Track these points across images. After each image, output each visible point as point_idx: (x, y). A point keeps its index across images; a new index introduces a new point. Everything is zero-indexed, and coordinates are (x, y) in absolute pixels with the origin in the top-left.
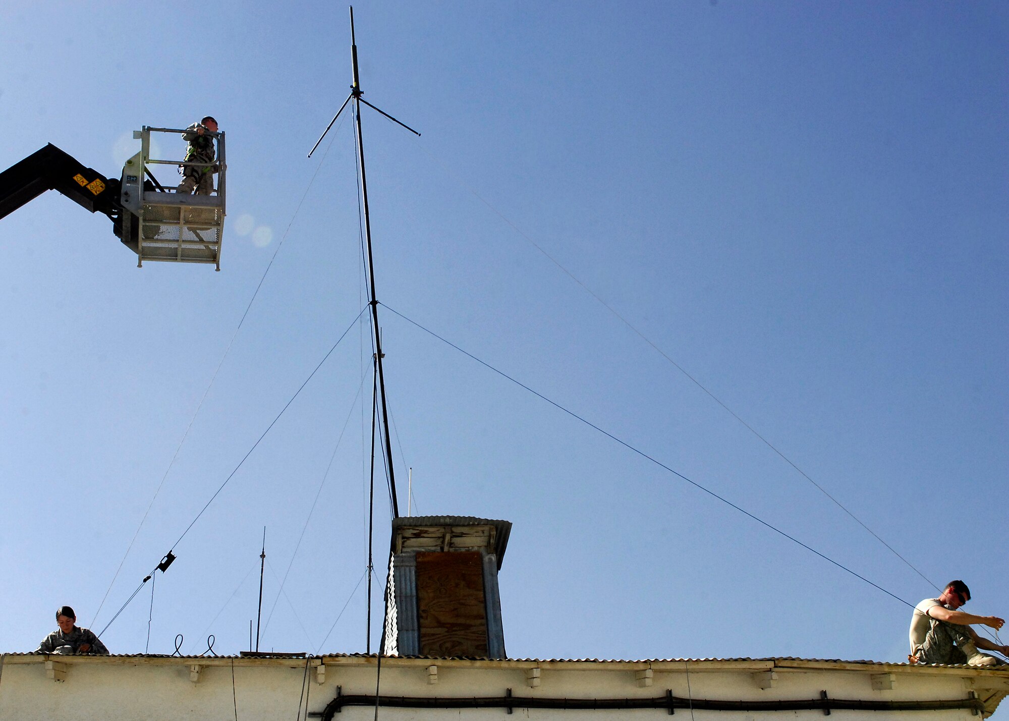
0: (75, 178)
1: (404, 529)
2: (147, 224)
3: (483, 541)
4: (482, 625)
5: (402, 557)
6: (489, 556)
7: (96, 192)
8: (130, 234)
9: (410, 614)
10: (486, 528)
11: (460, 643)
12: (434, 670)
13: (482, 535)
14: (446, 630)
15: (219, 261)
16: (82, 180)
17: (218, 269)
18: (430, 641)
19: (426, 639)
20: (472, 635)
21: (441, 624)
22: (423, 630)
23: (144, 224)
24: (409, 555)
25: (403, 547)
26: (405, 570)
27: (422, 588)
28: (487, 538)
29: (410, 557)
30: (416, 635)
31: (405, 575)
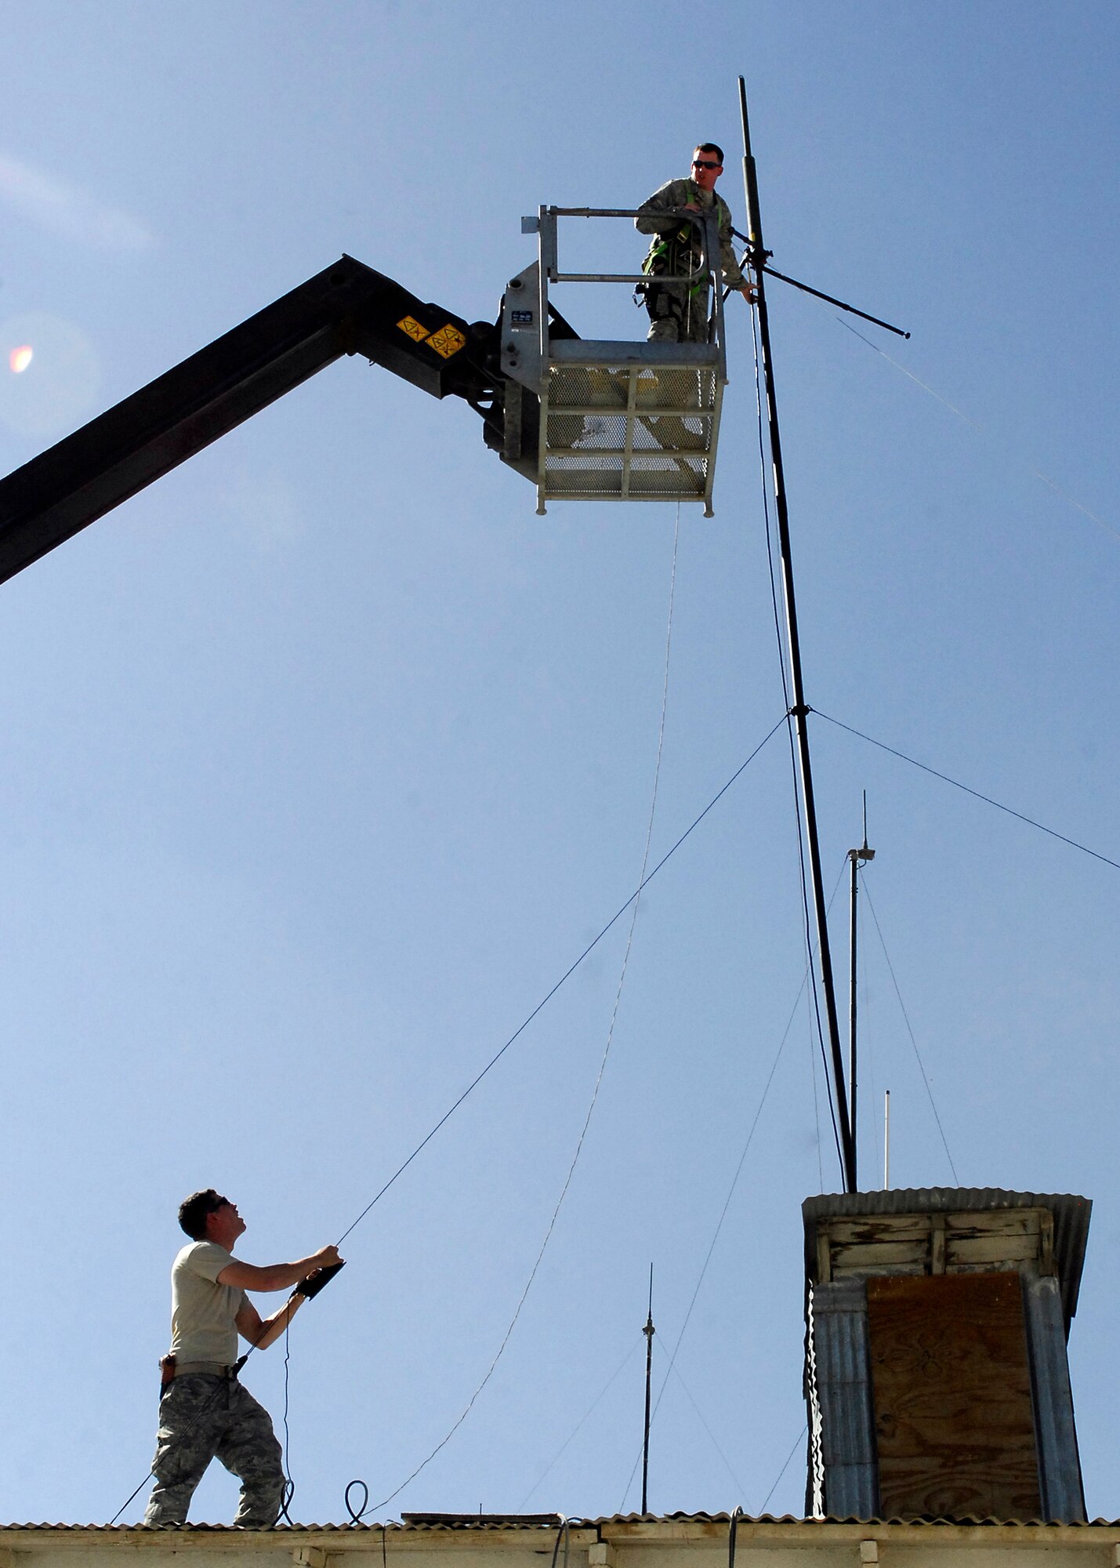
0: (401, 325)
1: (832, 1224)
2: (559, 413)
3: (1025, 1247)
4: (1026, 1447)
5: (833, 1290)
6: (1044, 1281)
7: (446, 352)
8: (520, 439)
9: (852, 1426)
10: (1031, 1215)
11: (975, 1494)
12: (870, 1550)
13: (1022, 1232)
14: (941, 1460)
15: (710, 496)
16: (415, 329)
17: (709, 513)
18: (901, 1490)
19: (894, 1484)
20: (1005, 1472)
21: (927, 1449)
22: (886, 1464)
23: (551, 413)
24: (848, 1284)
25: (833, 1267)
26: (840, 1321)
27: (882, 1361)
28: (1035, 1238)
29: (853, 1290)
30: (868, 1474)
31: (841, 1331)
